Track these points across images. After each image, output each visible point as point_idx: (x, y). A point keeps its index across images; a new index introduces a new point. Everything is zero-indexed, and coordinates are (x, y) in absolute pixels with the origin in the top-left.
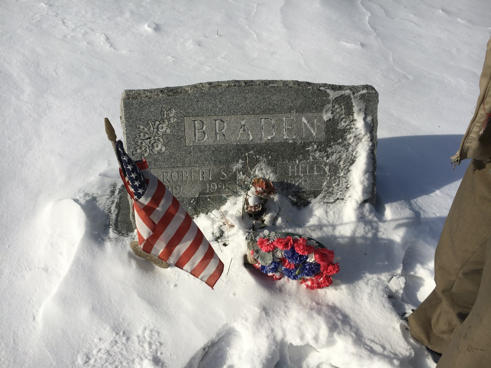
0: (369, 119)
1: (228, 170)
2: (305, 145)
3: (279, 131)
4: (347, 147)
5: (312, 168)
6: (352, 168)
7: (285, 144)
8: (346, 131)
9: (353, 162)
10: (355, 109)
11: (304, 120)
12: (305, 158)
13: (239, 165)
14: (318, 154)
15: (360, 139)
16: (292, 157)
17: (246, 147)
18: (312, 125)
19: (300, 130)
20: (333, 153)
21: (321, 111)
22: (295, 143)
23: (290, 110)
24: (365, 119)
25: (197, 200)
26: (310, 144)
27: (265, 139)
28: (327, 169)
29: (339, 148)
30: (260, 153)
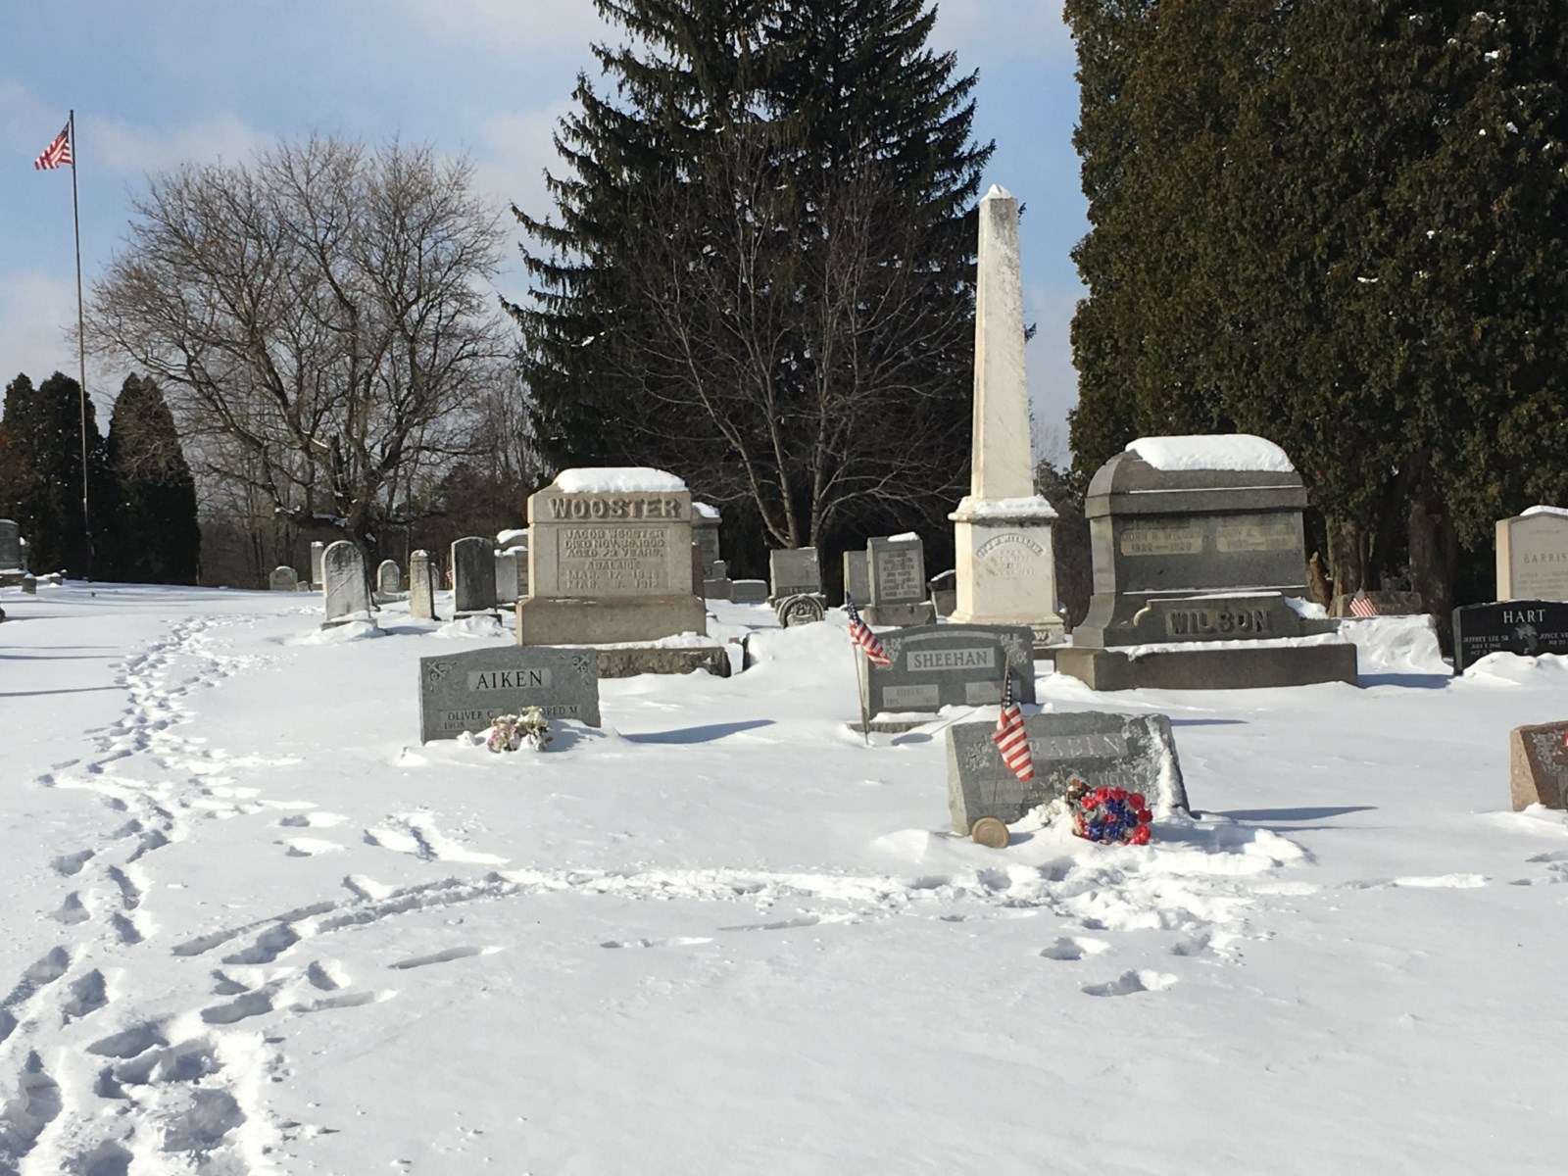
0: (1165, 736)
1: (1046, 782)
2: (1111, 759)
3: (1085, 748)
4: (1150, 760)
5: (1121, 779)
6: (1159, 777)
7: (1092, 759)
8: (1144, 748)
9: (1158, 772)
10: (1151, 729)
11: (1106, 739)
12: (1113, 770)
13: (1055, 776)
14: (1124, 766)
15: (1161, 754)
16: (1101, 770)
17: (1059, 762)
18: (1114, 743)
19: (1104, 748)
20: (1138, 765)
21: (1120, 732)
22: (1101, 758)
23: (1092, 732)
24: (1161, 736)
25: (1022, 806)
26: (1115, 758)
27: (1073, 756)
28: (1135, 778)
29: (1143, 761)
30: (1071, 766)
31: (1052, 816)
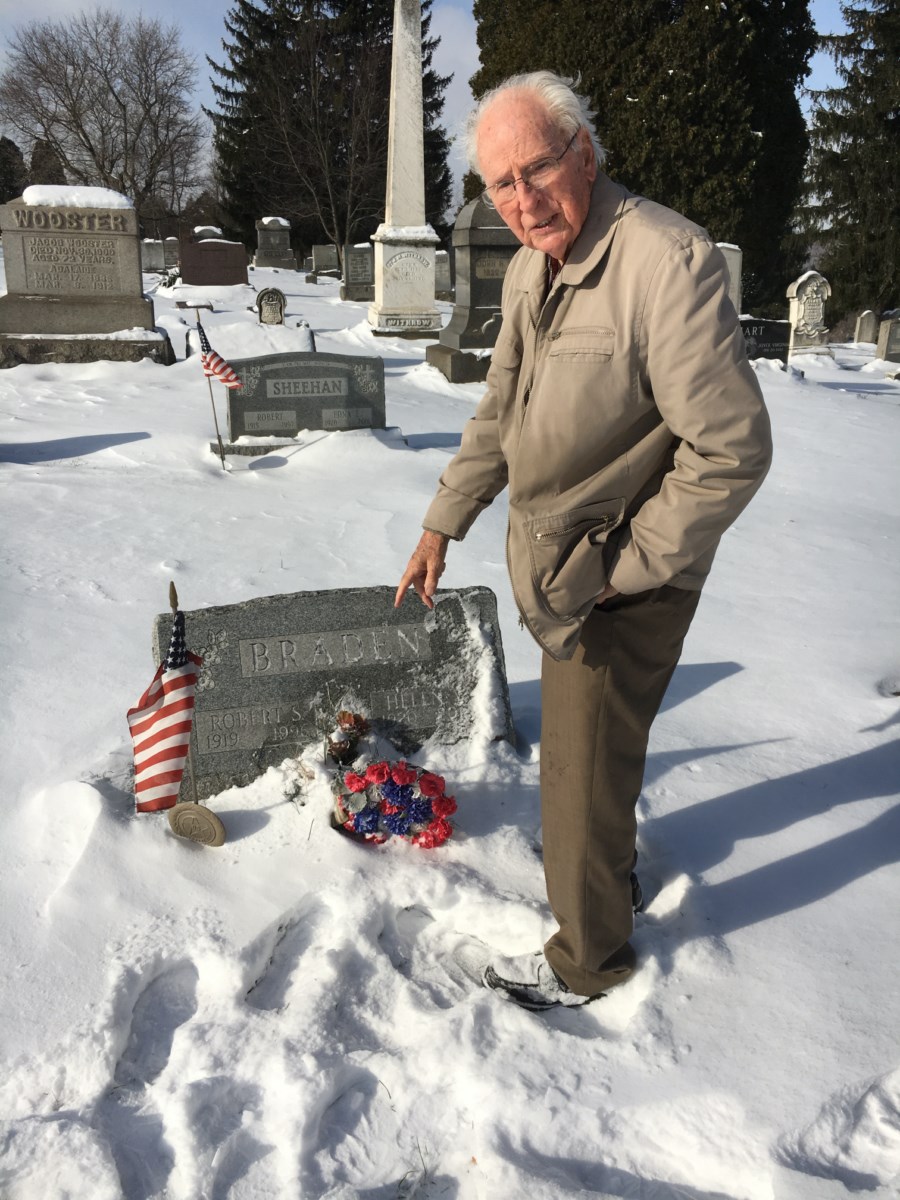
0: (487, 626)
1: (301, 708)
2: (405, 667)
3: (368, 651)
4: (462, 665)
5: (418, 697)
6: (474, 693)
7: (377, 667)
8: (458, 644)
9: (473, 685)
10: (467, 615)
11: (400, 634)
12: (407, 684)
13: (317, 699)
14: (424, 678)
15: (480, 654)
16: (389, 685)
17: (325, 675)
18: (412, 640)
19: (396, 647)
20: (445, 675)
21: (422, 621)
22: (391, 665)
23: (380, 622)
24: (481, 627)
25: (261, 753)
26: (411, 664)
27: (349, 663)
28: (439, 697)
29: (453, 667)
30: (344, 681)
31: (301, 782)
